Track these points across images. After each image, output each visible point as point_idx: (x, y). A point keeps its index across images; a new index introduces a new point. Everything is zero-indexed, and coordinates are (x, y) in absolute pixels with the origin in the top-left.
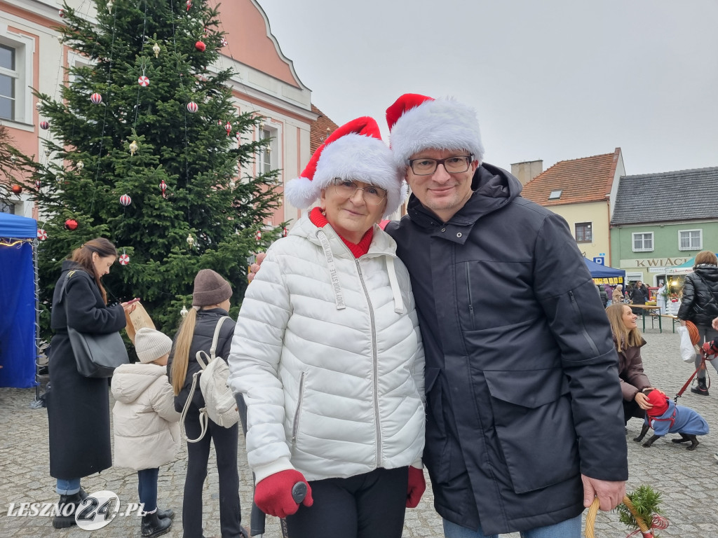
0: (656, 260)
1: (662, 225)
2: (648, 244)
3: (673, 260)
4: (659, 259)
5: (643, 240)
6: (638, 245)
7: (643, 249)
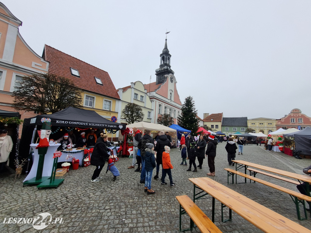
0: (229, 132)
1: (230, 126)
3: (231, 132)
5: (227, 129)
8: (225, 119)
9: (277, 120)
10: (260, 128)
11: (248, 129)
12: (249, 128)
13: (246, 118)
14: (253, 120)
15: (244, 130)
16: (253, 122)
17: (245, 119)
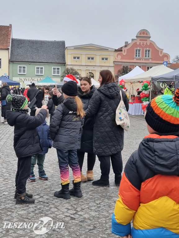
0: (27, 78)
1: (30, 63)
2: (24, 71)
3: (33, 78)
4: (28, 78)
5: (22, 69)
6: (20, 71)
7: (22, 73)
8: (17, 43)
9: (116, 51)
10: (89, 68)
11: (68, 70)
12: (69, 67)
13: (63, 43)
14: (77, 48)
15: (58, 72)
16: (77, 53)
17: (61, 45)
